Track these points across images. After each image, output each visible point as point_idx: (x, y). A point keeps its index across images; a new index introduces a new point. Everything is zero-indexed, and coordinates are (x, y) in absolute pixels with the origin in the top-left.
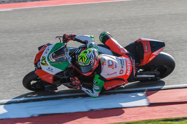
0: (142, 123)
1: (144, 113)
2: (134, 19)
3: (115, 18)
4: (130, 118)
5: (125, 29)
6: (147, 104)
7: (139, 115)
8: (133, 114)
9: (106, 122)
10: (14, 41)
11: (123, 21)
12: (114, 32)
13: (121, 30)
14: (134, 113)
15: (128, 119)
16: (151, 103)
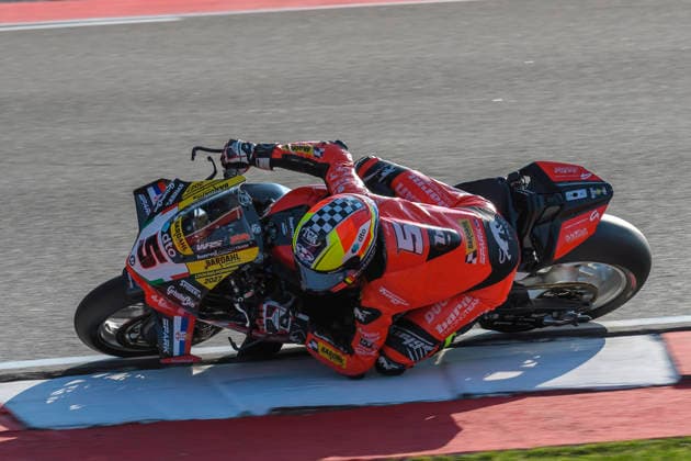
0: (654, 447)
1: (659, 411)
2: (627, 64)
4: (607, 428)
5: (593, 98)
6: (671, 377)
7: (641, 419)
8: (618, 415)
9: (521, 441)
10: (183, 134)
11: (584, 70)
12: (554, 111)
13: (578, 103)
14: (620, 410)
15: (601, 431)
16: (684, 376)
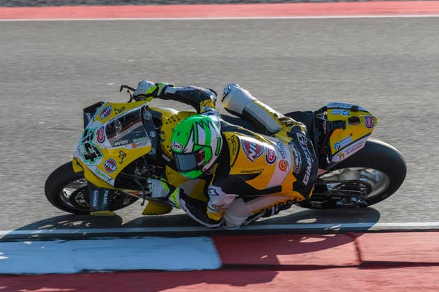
3: (150, 58)
